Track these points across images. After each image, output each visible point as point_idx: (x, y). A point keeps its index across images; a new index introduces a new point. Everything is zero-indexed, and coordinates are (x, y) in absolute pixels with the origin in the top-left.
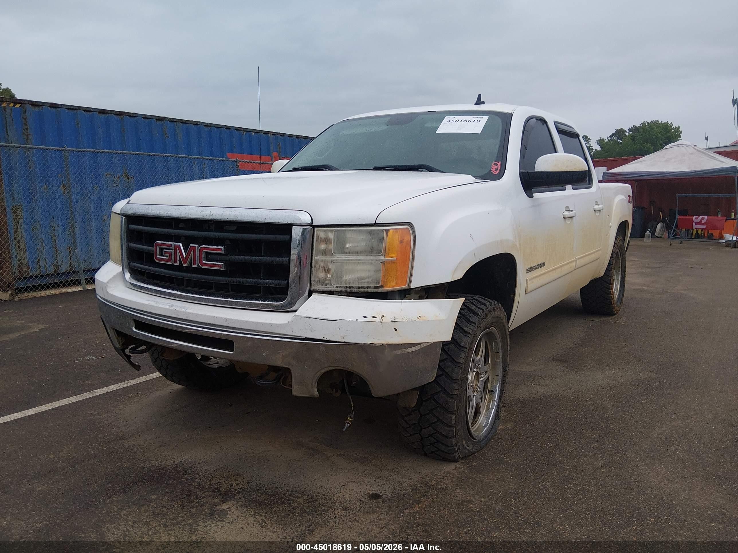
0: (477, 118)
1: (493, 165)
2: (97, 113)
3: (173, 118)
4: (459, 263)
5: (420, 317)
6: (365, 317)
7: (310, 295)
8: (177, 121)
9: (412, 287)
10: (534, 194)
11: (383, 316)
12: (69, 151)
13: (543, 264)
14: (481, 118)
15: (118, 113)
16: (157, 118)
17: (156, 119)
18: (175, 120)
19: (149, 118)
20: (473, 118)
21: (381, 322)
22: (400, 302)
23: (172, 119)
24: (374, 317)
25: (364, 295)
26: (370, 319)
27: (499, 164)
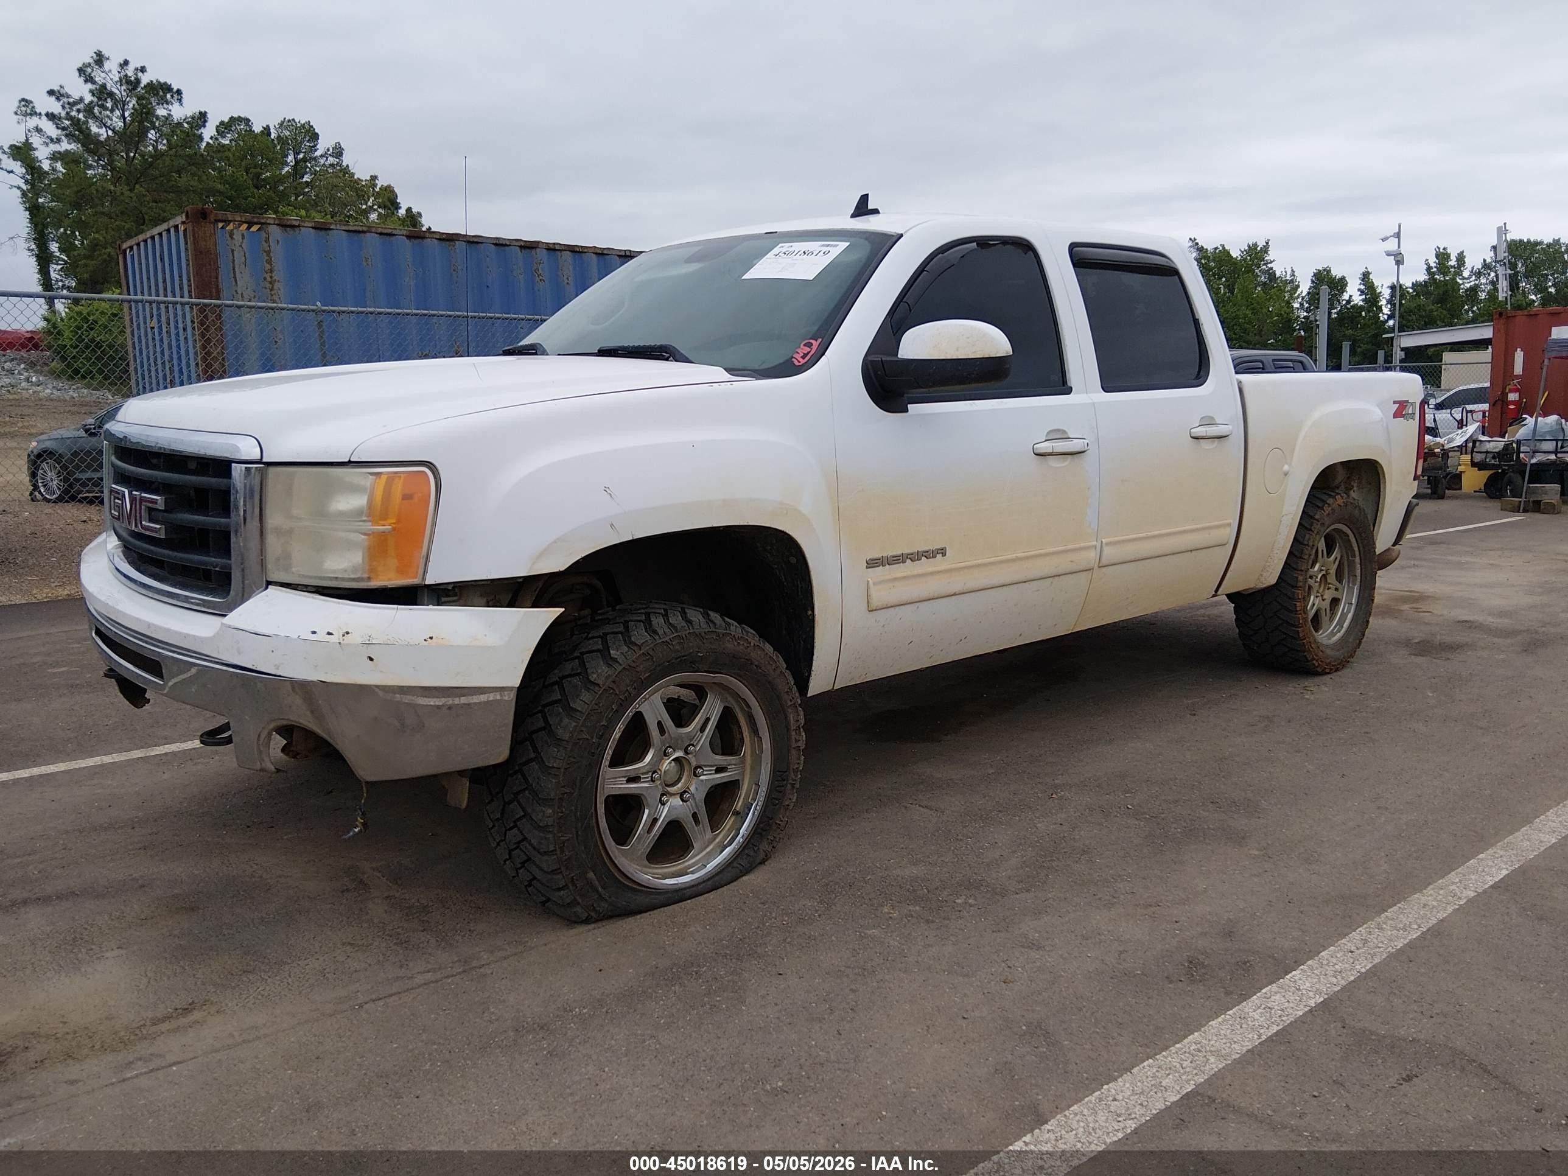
0: (828, 246)
1: (802, 345)
2: (405, 238)
3: (554, 244)
4: (555, 542)
5: (431, 638)
6: (314, 633)
7: (267, 588)
8: (563, 248)
9: (427, 583)
10: (910, 406)
11: (348, 633)
12: (324, 311)
13: (943, 552)
14: (831, 246)
15: (444, 236)
16: (523, 244)
17: (521, 247)
18: (557, 247)
19: (506, 245)
20: (823, 246)
21: (340, 643)
22: (394, 609)
23: (551, 246)
24: (329, 634)
25: (345, 593)
26: (321, 636)
27: (815, 344)
